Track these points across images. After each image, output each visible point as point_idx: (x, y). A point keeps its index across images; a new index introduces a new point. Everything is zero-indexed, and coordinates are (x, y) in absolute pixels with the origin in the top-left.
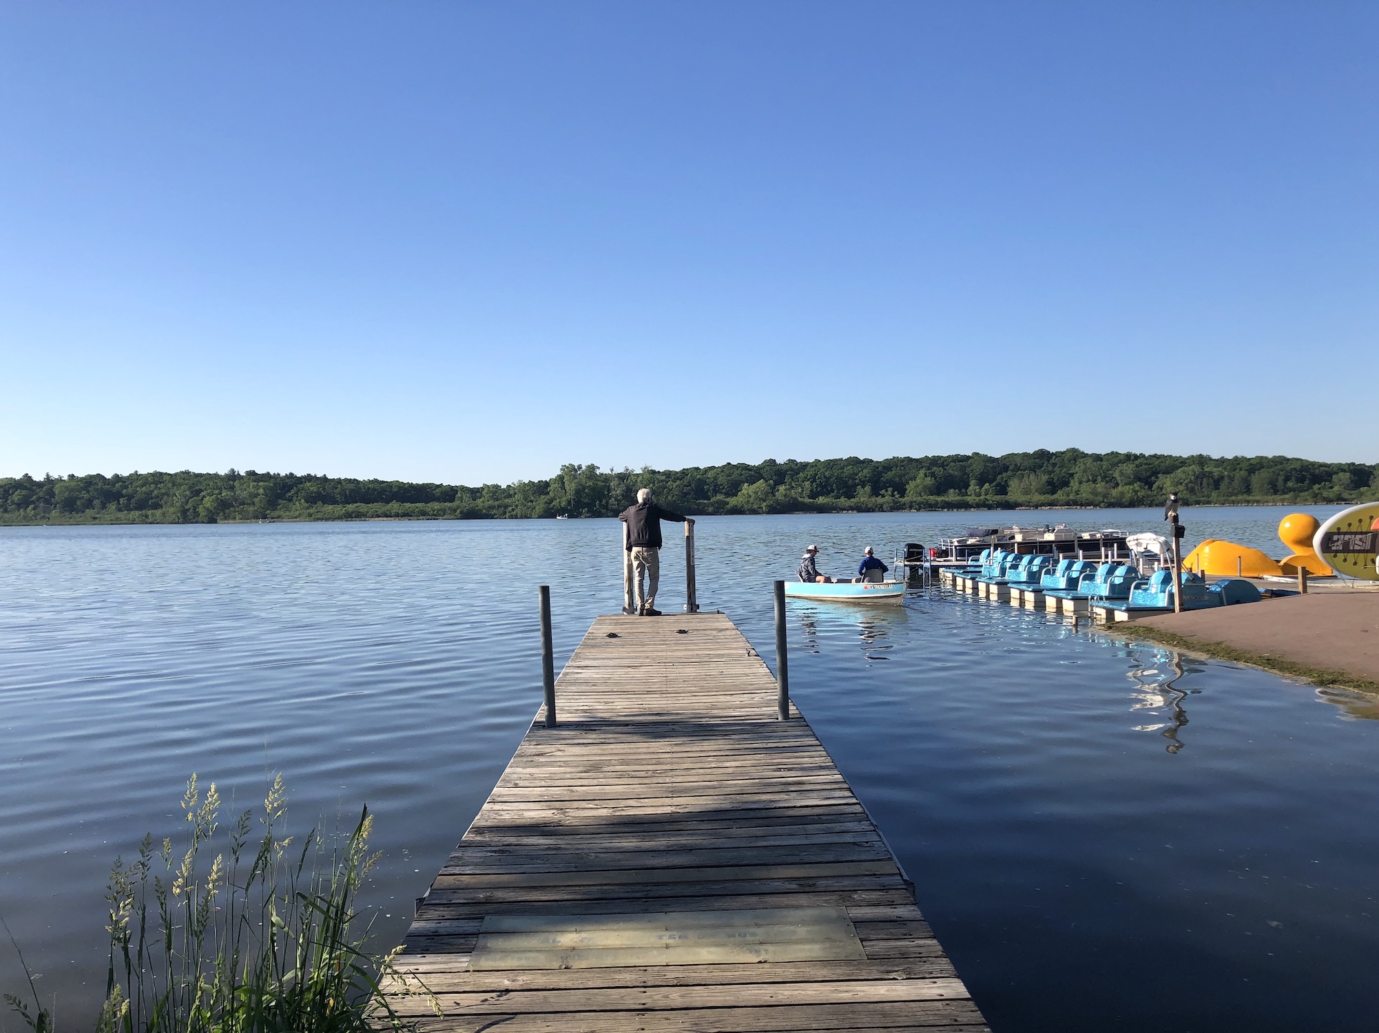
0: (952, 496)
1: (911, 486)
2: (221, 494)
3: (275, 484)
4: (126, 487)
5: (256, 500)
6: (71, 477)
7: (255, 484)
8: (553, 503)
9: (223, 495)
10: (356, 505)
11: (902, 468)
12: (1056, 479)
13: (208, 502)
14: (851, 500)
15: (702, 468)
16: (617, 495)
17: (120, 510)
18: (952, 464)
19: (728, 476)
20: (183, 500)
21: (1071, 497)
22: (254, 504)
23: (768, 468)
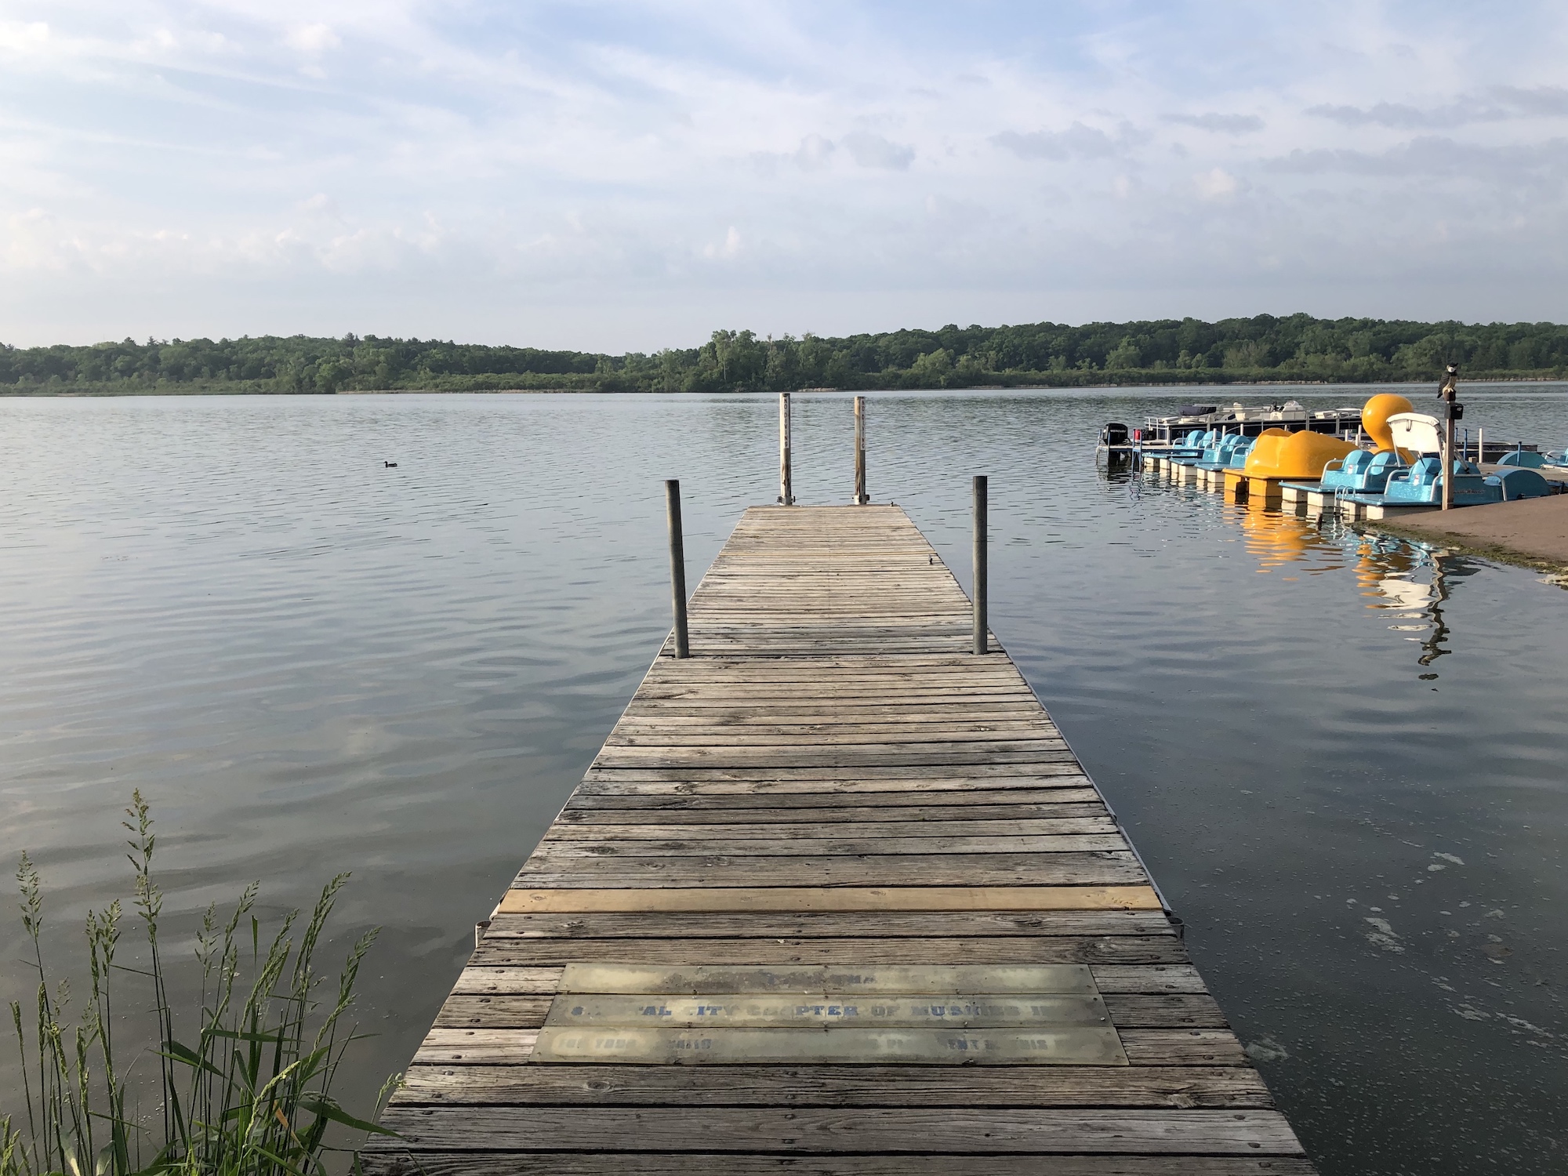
0: (1159, 368)
1: (1112, 356)
2: (338, 361)
3: (397, 351)
4: (236, 353)
5: (377, 368)
6: (177, 341)
7: (375, 350)
8: (703, 376)
9: (341, 362)
10: (487, 375)
11: (1103, 335)
12: (1279, 348)
13: (325, 370)
14: (1045, 372)
15: (872, 335)
16: (775, 366)
17: (231, 379)
18: (1160, 331)
19: (901, 345)
20: (299, 368)
21: (1295, 371)
22: (375, 372)
23: (948, 335)
